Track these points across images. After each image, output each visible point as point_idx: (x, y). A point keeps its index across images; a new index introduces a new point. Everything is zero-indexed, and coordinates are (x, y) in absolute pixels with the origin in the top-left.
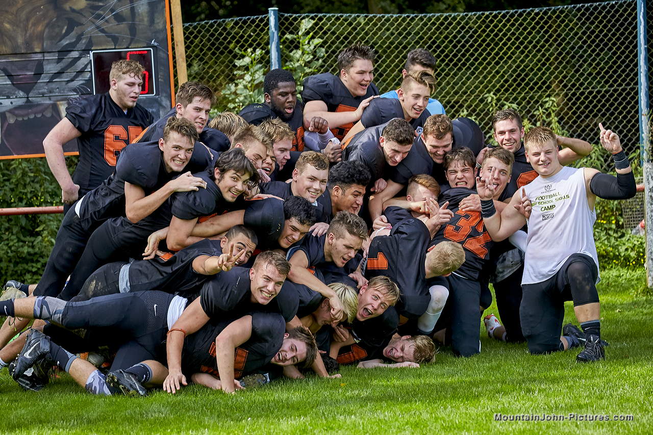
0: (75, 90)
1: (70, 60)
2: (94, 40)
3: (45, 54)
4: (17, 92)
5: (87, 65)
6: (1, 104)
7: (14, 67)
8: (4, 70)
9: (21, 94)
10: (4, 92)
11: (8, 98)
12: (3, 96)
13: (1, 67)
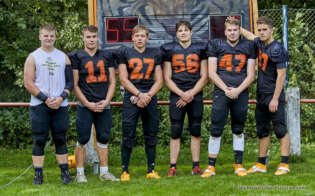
0: (199, 36)
1: (198, 19)
2: (210, 9)
3: (184, 16)
4: (168, 36)
5: (206, 22)
6: (159, 42)
7: (167, 22)
8: (162, 24)
9: (171, 37)
10: (161, 36)
11: (164, 39)
12: (161, 38)
13: (160, 22)
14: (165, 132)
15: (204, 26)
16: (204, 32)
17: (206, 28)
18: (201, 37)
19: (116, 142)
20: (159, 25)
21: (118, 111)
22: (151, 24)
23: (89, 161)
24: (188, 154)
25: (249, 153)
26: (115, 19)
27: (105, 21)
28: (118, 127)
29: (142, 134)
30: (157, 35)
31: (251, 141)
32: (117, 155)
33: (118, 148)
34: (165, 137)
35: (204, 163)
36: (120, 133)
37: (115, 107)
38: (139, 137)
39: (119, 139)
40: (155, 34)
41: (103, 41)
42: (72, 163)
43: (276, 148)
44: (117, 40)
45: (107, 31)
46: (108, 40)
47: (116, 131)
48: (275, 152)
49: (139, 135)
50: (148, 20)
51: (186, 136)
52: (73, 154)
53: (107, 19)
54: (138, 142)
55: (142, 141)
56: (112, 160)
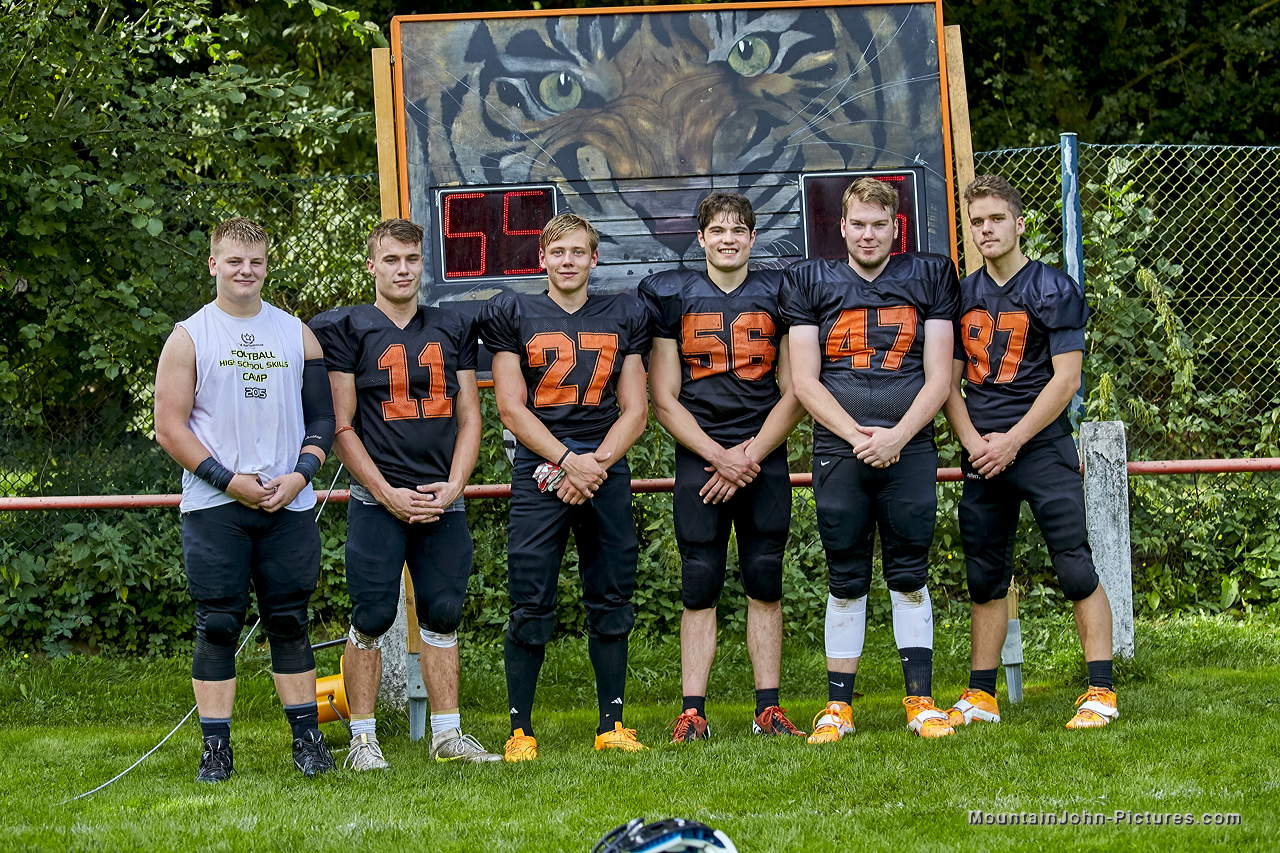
0: (769, 248)
1: (762, 190)
2: (807, 153)
3: (715, 179)
4: (661, 251)
5: (794, 199)
6: (630, 273)
7: (655, 203)
8: (638, 209)
9: (670, 254)
10: (636, 251)
11: (645, 261)
12: (635, 258)
13: (632, 202)
14: (656, 586)
15: (784, 213)
16: (787, 232)
17: (794, 221)
18: (775, 253)
19: (487, 625)
20: (626, 214)
21: (493, 517)
22: (599, 209)
23: (392, 694)
24: (740, 661)
25: (953, 653)
26: (473, 196)
27: (438, 203)
28: (493, 574)
29: (575, 595)
30: (622, 249)
31: (960, 611)
32: (491, 670)
33: (496, 645)
34: (657, 603)
35: (796, 693)
36: (499, 593)
37: (480, 501)
38: (568, 605)
39: (496, 615)
40: (613, 246)
41: (434, 272)
42: (335, 701)
43: (1047, 636)
44: (483, 268)
45: (445, 238)
46: (448, 269)
47: (487, 585)
48: (1044, 648)
49: (566, 600)
50: (589, 196)
51: (733, 600)
52: (337, 672)
53: (444, 196)
54: (565, 624)
55: (577, 618)
56: (475, 689)
